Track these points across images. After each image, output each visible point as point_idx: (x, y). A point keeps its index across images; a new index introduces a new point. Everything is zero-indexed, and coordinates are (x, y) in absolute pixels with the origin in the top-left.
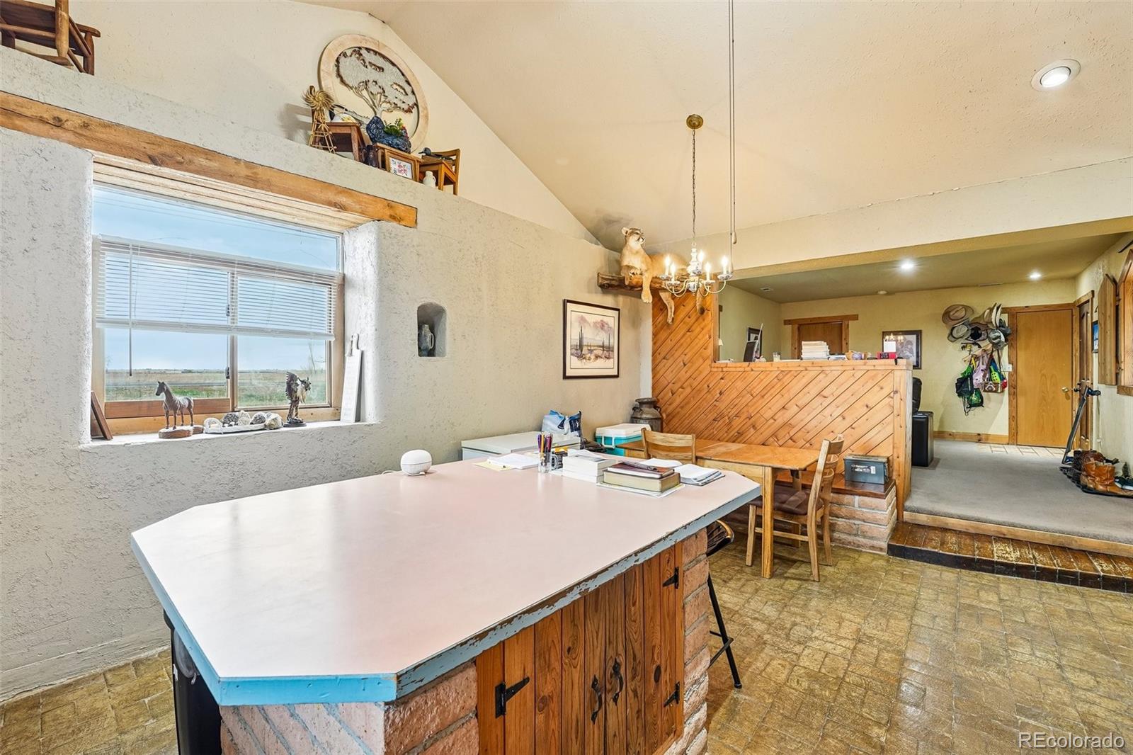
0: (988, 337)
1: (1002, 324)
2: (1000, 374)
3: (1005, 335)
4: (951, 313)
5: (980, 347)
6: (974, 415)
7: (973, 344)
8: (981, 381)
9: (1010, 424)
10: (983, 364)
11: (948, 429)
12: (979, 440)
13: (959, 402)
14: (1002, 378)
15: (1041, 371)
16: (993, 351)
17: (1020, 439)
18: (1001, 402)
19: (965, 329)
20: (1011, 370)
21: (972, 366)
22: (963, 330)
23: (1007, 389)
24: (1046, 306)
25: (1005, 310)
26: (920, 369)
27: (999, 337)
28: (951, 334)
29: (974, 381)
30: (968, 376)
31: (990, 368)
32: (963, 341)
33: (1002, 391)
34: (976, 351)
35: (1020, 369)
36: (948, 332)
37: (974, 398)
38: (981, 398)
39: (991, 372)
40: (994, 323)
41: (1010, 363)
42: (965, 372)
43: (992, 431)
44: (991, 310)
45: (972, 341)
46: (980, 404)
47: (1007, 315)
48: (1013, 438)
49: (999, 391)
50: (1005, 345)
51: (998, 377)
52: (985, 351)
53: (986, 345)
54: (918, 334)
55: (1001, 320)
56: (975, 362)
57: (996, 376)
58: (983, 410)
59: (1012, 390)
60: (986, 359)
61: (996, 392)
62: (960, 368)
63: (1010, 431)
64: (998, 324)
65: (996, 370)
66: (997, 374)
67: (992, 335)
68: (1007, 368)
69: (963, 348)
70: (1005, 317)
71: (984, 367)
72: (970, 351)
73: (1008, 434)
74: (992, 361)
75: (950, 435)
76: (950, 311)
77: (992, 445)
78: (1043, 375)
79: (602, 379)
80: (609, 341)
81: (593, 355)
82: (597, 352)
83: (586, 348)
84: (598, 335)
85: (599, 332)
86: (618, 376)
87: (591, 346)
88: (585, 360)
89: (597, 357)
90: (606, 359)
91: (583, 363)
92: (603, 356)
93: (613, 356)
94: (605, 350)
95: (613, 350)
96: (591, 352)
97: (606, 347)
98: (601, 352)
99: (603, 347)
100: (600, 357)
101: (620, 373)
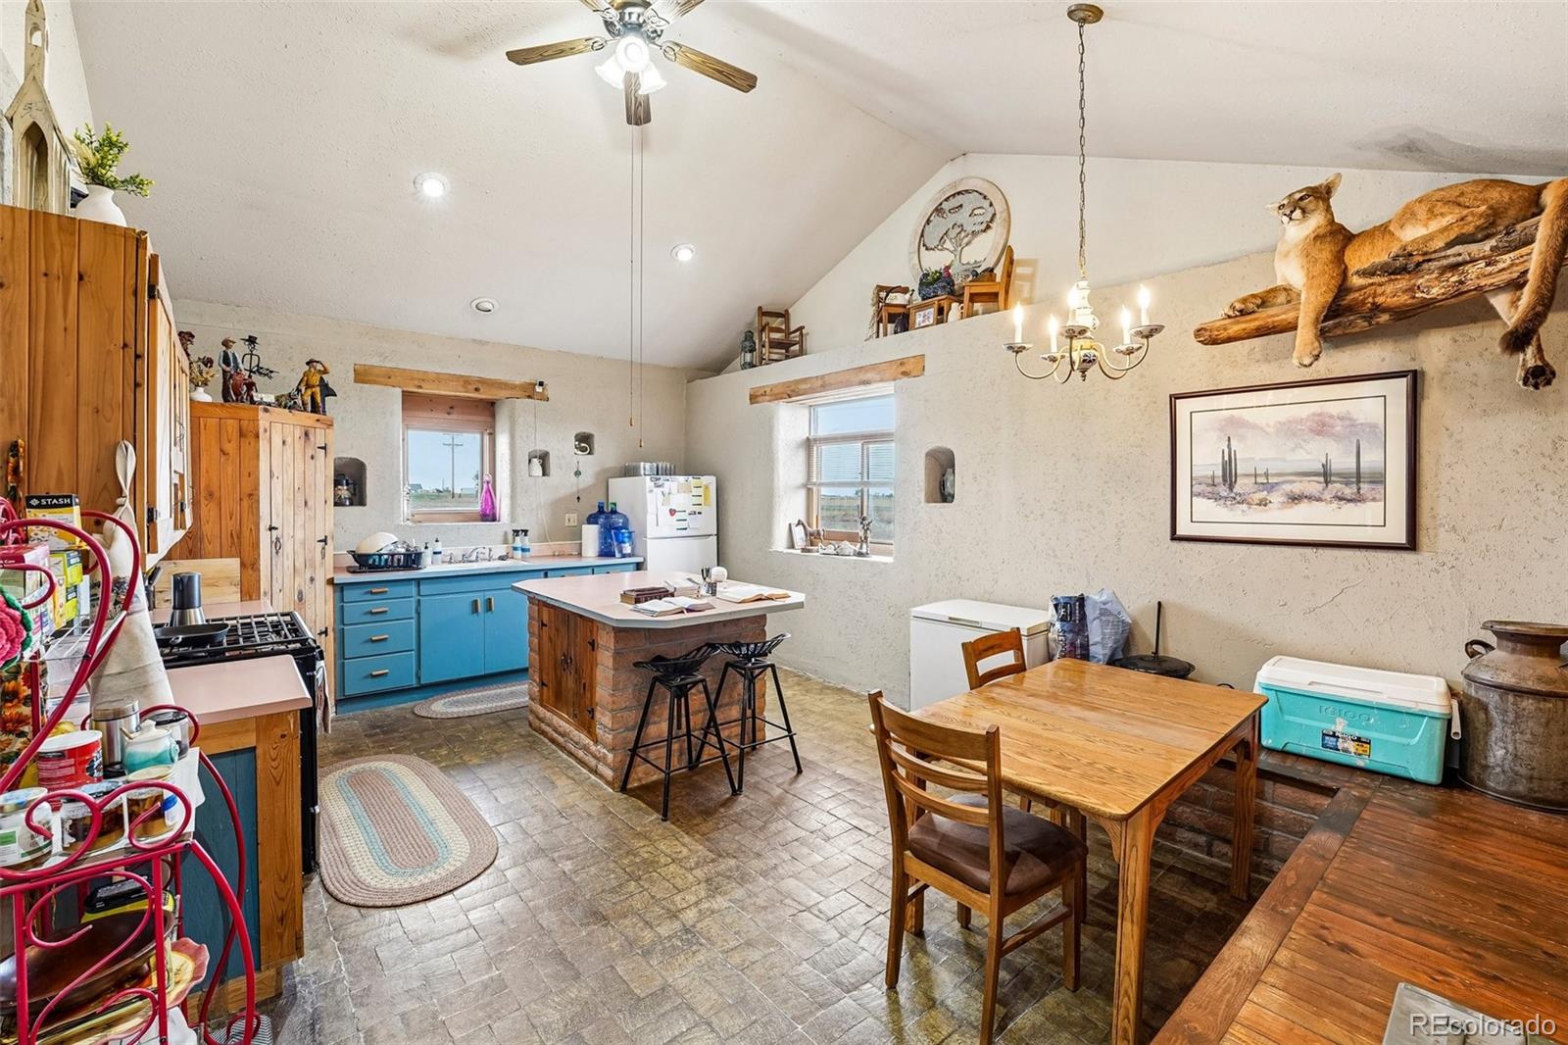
79: (1321, 551)
80: (1354, 460)
81: (1279, 494)
82: (1297, 488)
83: (1246, 480)
84: (1302, 448)
85: (1305, 441)
86: (1412, 544)
87: (1267, 475)
88: (1244, 507)
89: (1295, 499)
90: (1343, 502)
91: (1239, 513)
92: (1327, 496)
93: (1377, 497)
94: (1335, 482)
95: (1379, 479)
96: (1270, 487)
97: (1339, 475)
98: (1313, 486)
99: (1326, 475)
100: (1309, 498)
101: (1423, 539)
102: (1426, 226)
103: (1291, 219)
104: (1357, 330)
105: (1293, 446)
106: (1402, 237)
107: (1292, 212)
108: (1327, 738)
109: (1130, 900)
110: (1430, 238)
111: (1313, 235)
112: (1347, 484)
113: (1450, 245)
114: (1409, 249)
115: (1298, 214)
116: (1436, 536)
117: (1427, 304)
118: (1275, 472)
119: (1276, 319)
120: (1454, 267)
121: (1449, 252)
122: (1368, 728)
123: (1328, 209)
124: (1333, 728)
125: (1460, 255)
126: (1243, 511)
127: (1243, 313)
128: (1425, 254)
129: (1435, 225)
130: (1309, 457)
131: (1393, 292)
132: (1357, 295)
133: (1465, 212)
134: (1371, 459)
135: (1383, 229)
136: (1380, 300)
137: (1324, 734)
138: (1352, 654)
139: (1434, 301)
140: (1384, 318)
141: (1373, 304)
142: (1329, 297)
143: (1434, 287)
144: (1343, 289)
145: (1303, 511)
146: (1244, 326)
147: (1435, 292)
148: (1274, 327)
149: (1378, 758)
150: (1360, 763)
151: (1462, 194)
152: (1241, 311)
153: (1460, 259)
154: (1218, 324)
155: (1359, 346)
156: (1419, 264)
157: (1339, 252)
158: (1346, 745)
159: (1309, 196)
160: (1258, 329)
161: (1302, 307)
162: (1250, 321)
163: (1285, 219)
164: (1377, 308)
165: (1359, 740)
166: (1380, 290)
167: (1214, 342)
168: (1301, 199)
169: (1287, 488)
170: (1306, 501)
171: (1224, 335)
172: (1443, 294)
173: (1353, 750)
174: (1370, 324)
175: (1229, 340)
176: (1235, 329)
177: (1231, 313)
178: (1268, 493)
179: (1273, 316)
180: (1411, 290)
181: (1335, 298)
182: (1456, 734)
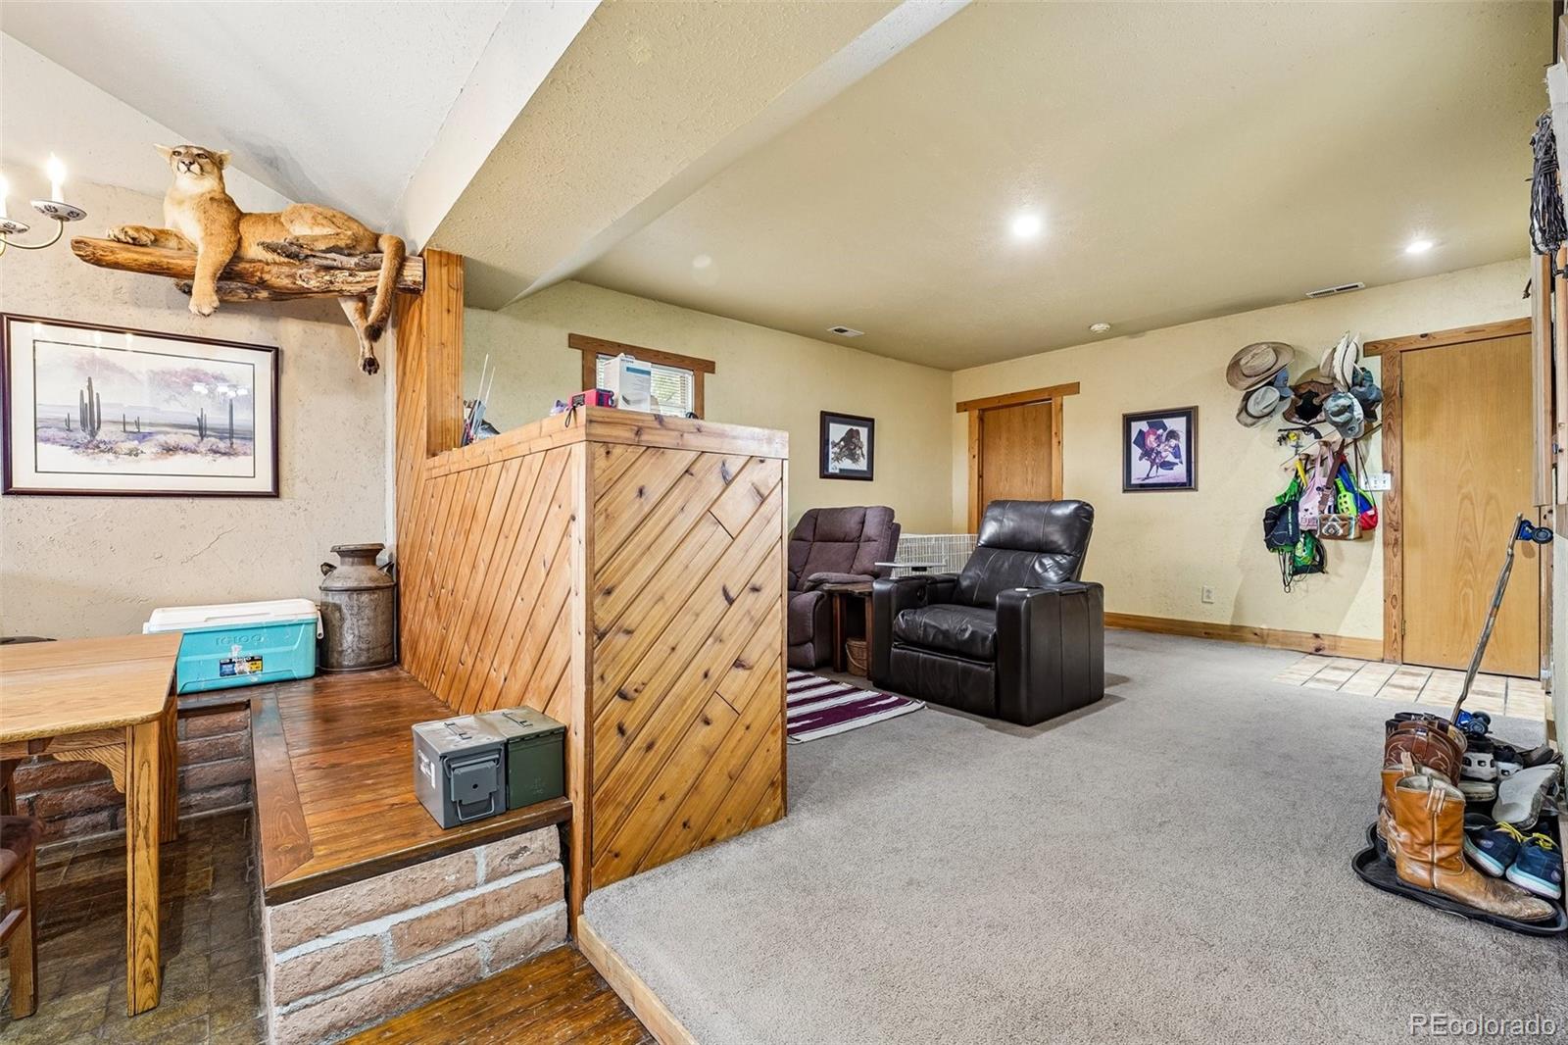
0: (1329, 411)
1: (1360, 379)
2: (1359, 496)
3: (1366, 404)
4: (1246, 361)
5: (1318, 436)
6: (1306, 591)
7: (1303, 429)
8: (1316, 513)
9: (1387, 616)
10: (1322, 475)
11: (1250, 622)
12: (1318, 650)
14: (1363, 504)
15: (1460, 487)
16: (1343, 446)
17: (1410, 650)
18: (1367, 563)
19: (1278, 396)
20: (1388, 486)
21: (1299, 480)
22: (1269, 399)
23: (1376, 533)
24: (1472, 331)
25: (1369, 348)
26: (1196, 489)
27: (1350, 408)
28: (1244, 409)
29: (1301, 514)
30: (1288, 504)
31: (1335, 483)
32: (1278, 421)
33: (1368, 538)
34: (1310, 445)
35: (1411, 486)
36: (1237, 404)
37: (1302, 552)
38: (1319, 550)
39: (1338, 492)
40: (1340, 377)
41: (1385, 472)
42: (1285, 494)
43: (1345, 631)
44: (1334, 349)
45: (1298, 423)
46: (1319, 566)
47: (1379, 357)
48: (1395, 650)
49: (1352, 536)
50: (1371, 431)
51: (1354, 505)
52: (1327, 445)
53: (1329, 430)
54: (1190, 414)
55: (1360, 370)
56: (1306, 470)
57: (1348, 501)
58: (1327, 580)
59: (1392, 535)
60: (1330, 463)
61: (1344, 537)
62: (1277, 486)
63: (1386, 632)
66: (1351, 497)
68: (1376, 482)
69: (1282, 439)
70: (1374, 365)
71: (1323, 482)
72: (1297, 446)
73: (1382, 639)
74: (1341, 468)
75: (1256, 634)
76: (1241, 359)
78: (1467, 497)
79: (197, 501)
80: (228, 417)
81: (152, 443)
82: (172, 439)
83: (113, 428)
84: (176, 400)
85: (180, 394)
86: (276, 494)
87: (137, 424)
88: (111, 456)
89: (169, 450)
90: (218, 455)
91: (104, 462)
92: (203, 448)
93: (248, 451)
94: (210, 436)
95: (249, 436)
96: (143, 437)
97: (212, 429)
98: (189, 439)
99: (202, 429)
100: (185, 450)
101: (284, 488)
102: (311, 228)
103: (189, 169)
104: (235, 299)
105: (167, 397)
106: (291, 230)
107: (191, 164)
108: (224, 666)
109: (143, 824)
110: (315, 239)
111: (209, 196)
112: (221, 439)
113: (329, 250)
114: (301, 241)
115: (195, 168)
116: (293, 485)
117: (303, 293)
118: (148, 421)
119: (172, 261)
120: (328, 268)
121: (328, 255)
122: (258, 647)
123: (221, 178)
124: (230, 656)
125: (335, 260)
126: (109, 460)
127: (135, 242)
128: (312, 250)
129: (318, 231)
130: (184, 410)
131: (279, 276)
132: (247, 266)
133: (339, 231)
134: (242, 418)
135: (276, 218)
136: (266, 277)
137: (221, 664)
138: (229, 593)
139: (309, 291)
140: (264, 294)
141: (261, 278)
142: (227, 258)
143: (310, 279)
144: (237, 257)
145: (178, 463)
146: (136, 256)
147: (313, 284)
148: (168, 269)
149: (270, 671)
150: (255, 679)
151: (334, 216)
152: (134, 239)
153: (335, 264)
154: (103, 244)
155: (230, 315)
156: (307, 256)
157: (235, 221)
158: (241, 668)
159: (206, 157)
160: (151, 265)
161: (199, 257)
162: (143, 253)
163: (183, 168)
164: (263, 284)
165: (253, 659)
166: (267, 268)
167: (98, 262)
168: (199, 155)
169: (162, 438)
170: (181, 452)
171: (111, 258)
172: (318, 287)
173: (247, 670)
174: (250, 297)
175: (116, 265)
176: (124, 255)
177: (122, 237)
178: (140, 442)
179: (166, 257)
180: (292, 276)
181: (231, 261)
182: (320, 635)
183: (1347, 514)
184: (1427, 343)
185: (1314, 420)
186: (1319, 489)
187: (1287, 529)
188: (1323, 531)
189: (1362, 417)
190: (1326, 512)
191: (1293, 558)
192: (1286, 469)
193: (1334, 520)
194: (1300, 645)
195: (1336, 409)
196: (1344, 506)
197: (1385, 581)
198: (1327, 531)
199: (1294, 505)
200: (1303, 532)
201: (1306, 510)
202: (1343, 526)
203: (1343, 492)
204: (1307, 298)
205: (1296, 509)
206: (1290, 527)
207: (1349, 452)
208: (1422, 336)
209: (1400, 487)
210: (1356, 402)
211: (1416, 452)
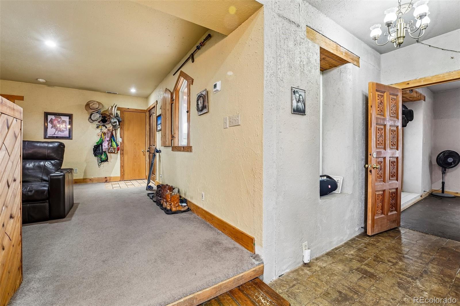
0: (110, 122)
1: (117, 116)
2: (116, 143)
3: (119, 122)
4: (91, 105)
5: (106, 128)
6: (103, 167)
7: (103, 125)
8: (107, 147)
9: (121, 170)
10: (108, 137)
11: (89, 177)
12: (106, 181)
13: (95, 159)
14: (117, 145)
15: (134, 142)
16: (113, 131)
17: (126, 177)
18: (117, 159)
19: (98, 116)
20: (121, 141)
21: (102, 138)
22: (97, 116)
23: (119, 151)
24: (136, 110)
25: (119, 109)
26: (72, 139)
28: (90, 118)
29: (103, 147)
30: (100, 144)
31: (111, 140)
32: (97, 123)
33: (117, 153)
34: (105, 130)
35: (125, 141)
36: (88, 116)
37: (103, 157)
38: (107, 157)
39: (112, 142)
40: (113, 114)
41: (121, 137)
42: (98, 142)
43: (112, 175)
44: (112, 107)
45: (102, 124)
46: (107, 160)
47: (120, 111)
48: (122, 178)
49: (116, 152)
50: (119, 128)
51: (115, 145)
52: (109, 130)
53: (110, 126)
54: (70, 116)
55: (117, 113)
56: (104, 136)
57: (114, 144)
58: (108, 163)
59: (122, 152)
60: (109, 135)
61: (114, 153)
62: (96, 140)
63: (121, 174)
64: (115, 116)
65: (114, 140)
66: (115, 143)
67: (112, 121)
68: (119, 140)
69: (98, 127)
70: (119, 112)
71: (108, 139)
72: (101, 129)
73: (119, 175)
74: (112, 136)
75: (90, 180)
76: (90, 104)
77: (113, 183)
78: (135, 144)
183: (114, 147)
184: (128, 110)
185: (105, 123)
186: (107, 141)
187: (100, 151)
188: (109, 151)
189: (118, 124)
190: (109, 146)
191: (101, 159)
192: (98, 135)
193: (112, 149)
194: (102, 181)
195: (114, 122)
196: (114, 145)
197: (120, 162)
198: (110, 151)
199: (101, 144)
200: (104, 152)
201: (105, 146)
202: (114, 150)
203: (113, 142)
204: (105, 92)
205: (102, 146)
206: (101, 150)
207: (114, 132)
208: (128, 109)
209: (123, 141)
210: (117, 121)
211: (126, 134)
